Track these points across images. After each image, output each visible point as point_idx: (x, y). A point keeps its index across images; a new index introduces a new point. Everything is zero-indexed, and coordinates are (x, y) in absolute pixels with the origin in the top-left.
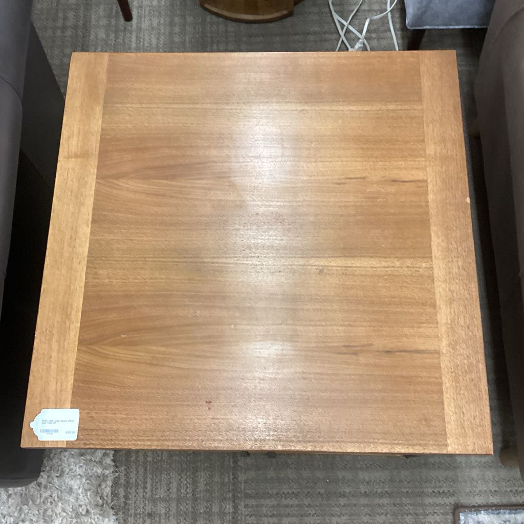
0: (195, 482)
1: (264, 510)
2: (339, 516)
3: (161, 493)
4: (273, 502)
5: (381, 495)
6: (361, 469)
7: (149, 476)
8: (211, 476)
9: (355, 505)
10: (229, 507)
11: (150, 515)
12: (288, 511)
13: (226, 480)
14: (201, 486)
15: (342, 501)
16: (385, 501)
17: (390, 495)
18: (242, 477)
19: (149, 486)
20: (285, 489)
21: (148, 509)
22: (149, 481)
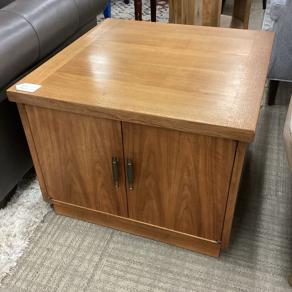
0: (83, 241)
1: (117, 266)
2: (165, 283)
3: (61, 241)
4: (125, 264)
5: (198, 279)
6: (189, 262)
7: (59, 231)
8: (94, 241)
9: (178, 280)
10: (96, 258)
11: (48, 249)
12: (132, 270)
13: (102, 244)
14: (86, 244)
15: (170, 275)
16: (199, 283)
17: (204, 281)
18: (112, 245)
19: (56, 235)
20: (136, 259)
21: (49, 246)
22: (57, 234)
